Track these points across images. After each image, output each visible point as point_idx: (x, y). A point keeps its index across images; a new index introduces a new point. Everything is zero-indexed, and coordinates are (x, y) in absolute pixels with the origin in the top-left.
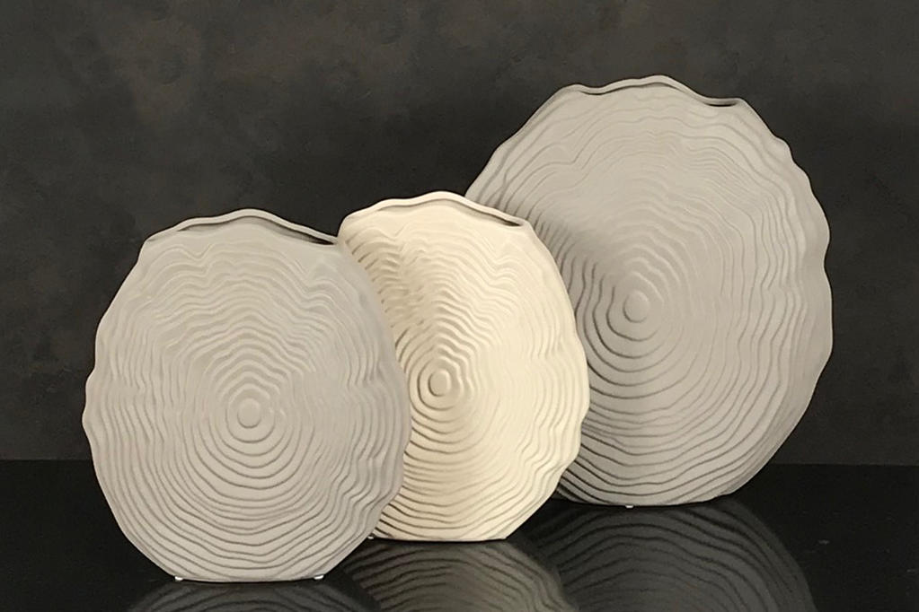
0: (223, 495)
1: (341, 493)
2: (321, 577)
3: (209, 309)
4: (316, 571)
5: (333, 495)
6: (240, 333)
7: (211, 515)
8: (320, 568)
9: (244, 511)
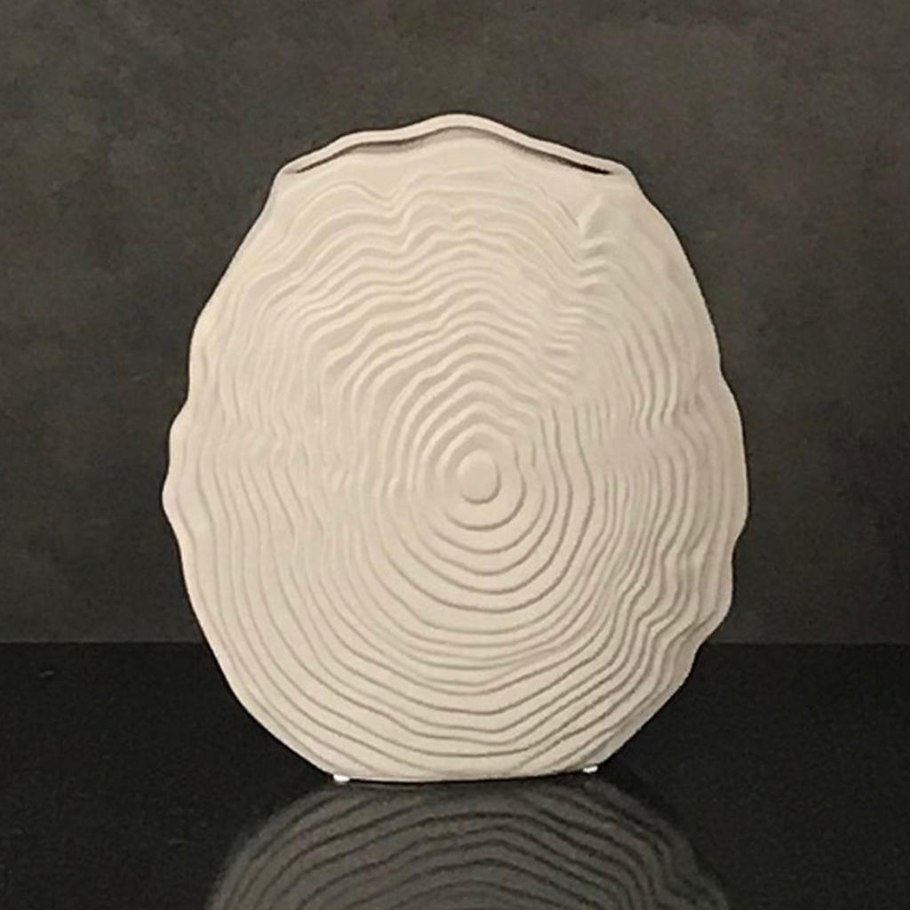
0: (428, 624)
1: (635, 616)
2: (594, 769)
3: (407, 293)
4: (586, 758)
5: (621, 621)
6: (462, 334)
7: (407, 661)
8: (594, 753)
9: (466, 652)
